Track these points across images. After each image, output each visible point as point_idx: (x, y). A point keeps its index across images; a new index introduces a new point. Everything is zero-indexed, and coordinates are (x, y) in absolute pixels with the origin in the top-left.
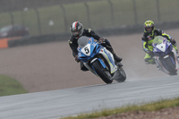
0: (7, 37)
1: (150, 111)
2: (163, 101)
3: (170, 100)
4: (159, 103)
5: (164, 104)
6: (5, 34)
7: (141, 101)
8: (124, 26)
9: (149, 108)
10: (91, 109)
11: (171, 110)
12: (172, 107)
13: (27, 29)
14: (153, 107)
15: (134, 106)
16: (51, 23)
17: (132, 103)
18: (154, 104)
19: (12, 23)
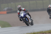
6: (6, 10)
7: (44, 30)
9: (47, 32)
10: (30, 32)
13: (12, 9)
15: (42, 32)
17: (42, 31)
18: (48, 31)
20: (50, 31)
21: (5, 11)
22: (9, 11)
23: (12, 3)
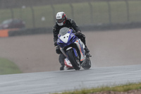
0: (8, 28)
1: (120, 92)
2: (130, 84)
3: (135, 84)
4: (126, 85)
5: (131, 87)
6: (6, 26)
8: (100, 24)
9: (119, 89)
10: (73, 88)
11: (136, 91)
12: (137, 89)
13: (24, 23)
14: (122, 88)
15: (107, 87)
16: (43, 19)
17: (105, 84)
18: (123, 86)
19: (13, 17)
20: (128, 87)
21: (3, 28)
22: (14, 30)
23: (24, 7)
